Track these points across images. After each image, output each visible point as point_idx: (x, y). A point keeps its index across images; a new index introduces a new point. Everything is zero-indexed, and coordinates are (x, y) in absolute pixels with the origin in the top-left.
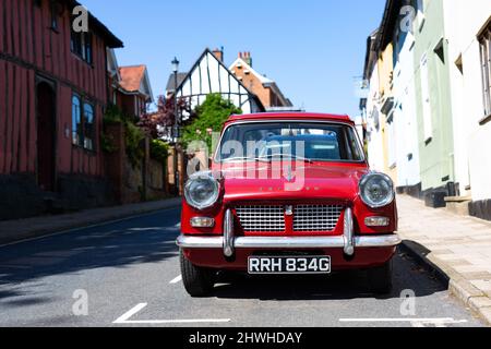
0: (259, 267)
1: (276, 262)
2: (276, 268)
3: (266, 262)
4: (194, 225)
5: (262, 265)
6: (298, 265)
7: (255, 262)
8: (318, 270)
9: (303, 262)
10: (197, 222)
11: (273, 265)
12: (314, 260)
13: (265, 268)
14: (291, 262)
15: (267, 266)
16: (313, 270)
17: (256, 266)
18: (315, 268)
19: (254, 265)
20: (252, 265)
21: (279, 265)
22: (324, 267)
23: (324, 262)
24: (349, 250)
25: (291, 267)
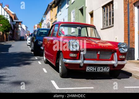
0: (90, 70)
1: (95, 68)
2: (94, 70)
3: (92, 68)
4: (71, 56)
5: (91, 69)
6: (101, 69)
7: (88, 68)
8: (106, 71)
9: (102, 68)
10: (72, 55)
11: (94, 69)
12: (105, 68)
13: (91, 70)
14: (99, 68)
15: (92, 69)
16: (104, 71)
17: (89, 69)
18: (105, 70)
19: (88, 69)
20: (87, 69)
21: (95, 69)
22: (107, 70)
23: (108, 69)
24: (116, 65)
25: (99, 70)
